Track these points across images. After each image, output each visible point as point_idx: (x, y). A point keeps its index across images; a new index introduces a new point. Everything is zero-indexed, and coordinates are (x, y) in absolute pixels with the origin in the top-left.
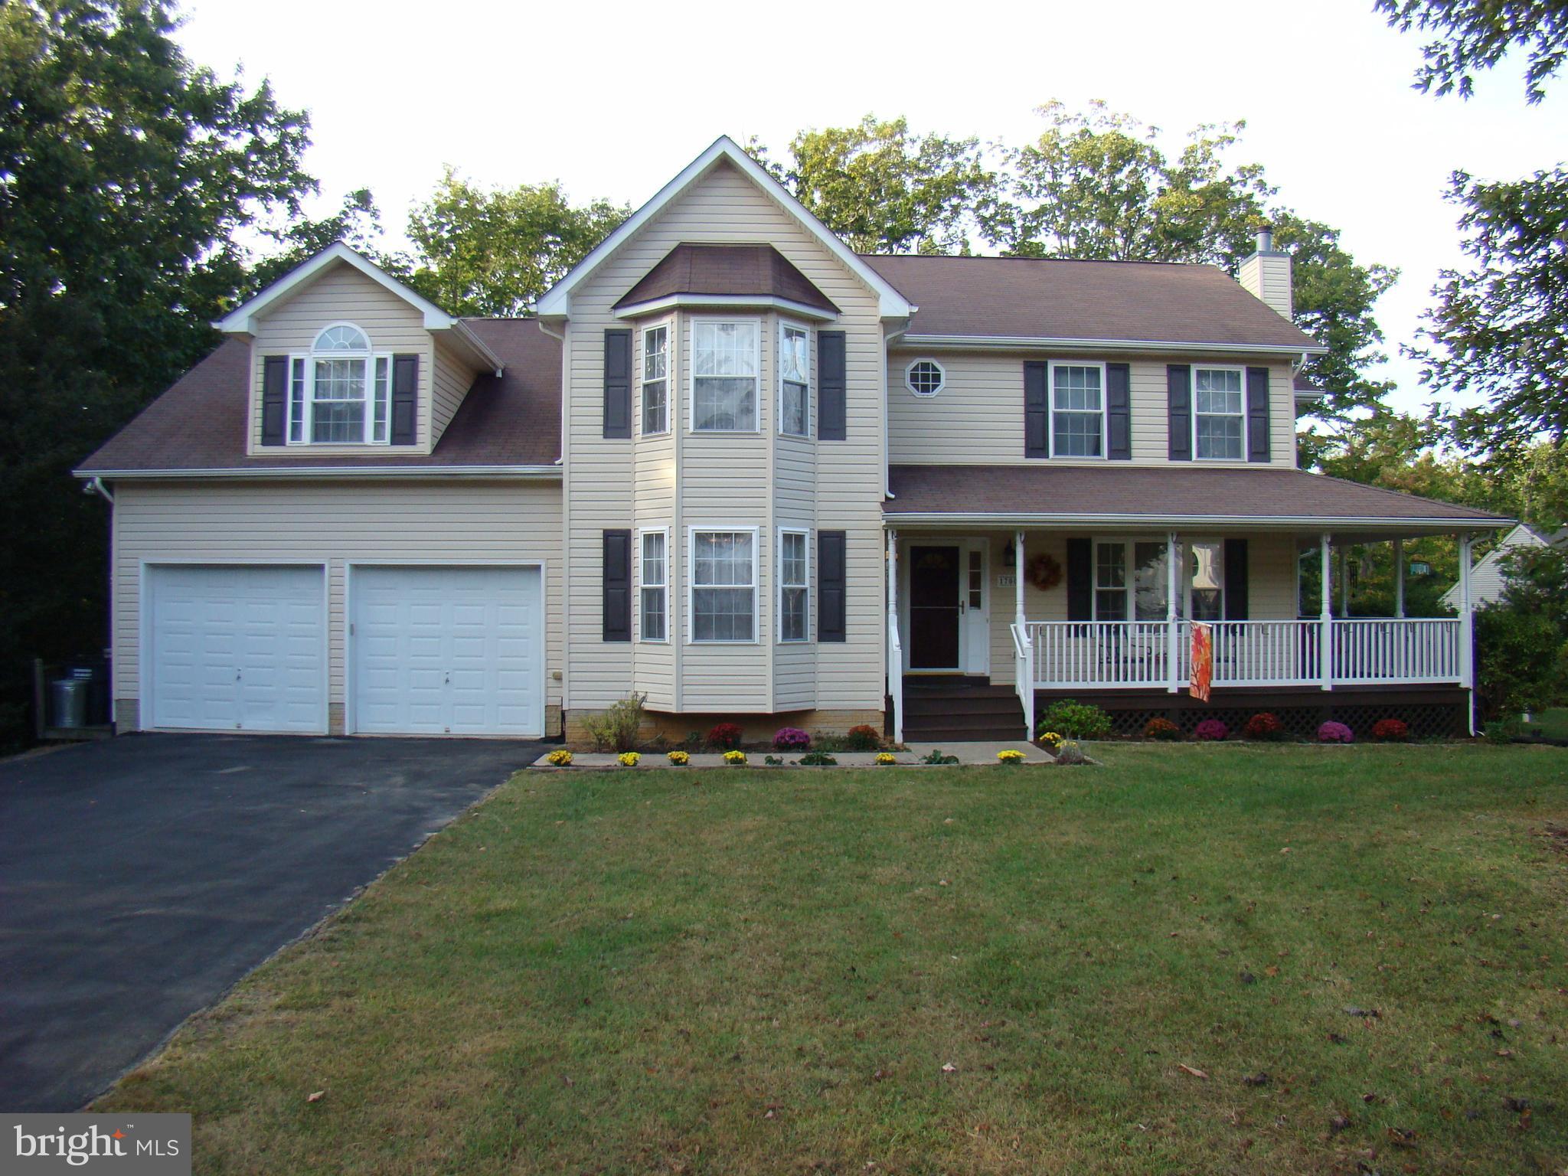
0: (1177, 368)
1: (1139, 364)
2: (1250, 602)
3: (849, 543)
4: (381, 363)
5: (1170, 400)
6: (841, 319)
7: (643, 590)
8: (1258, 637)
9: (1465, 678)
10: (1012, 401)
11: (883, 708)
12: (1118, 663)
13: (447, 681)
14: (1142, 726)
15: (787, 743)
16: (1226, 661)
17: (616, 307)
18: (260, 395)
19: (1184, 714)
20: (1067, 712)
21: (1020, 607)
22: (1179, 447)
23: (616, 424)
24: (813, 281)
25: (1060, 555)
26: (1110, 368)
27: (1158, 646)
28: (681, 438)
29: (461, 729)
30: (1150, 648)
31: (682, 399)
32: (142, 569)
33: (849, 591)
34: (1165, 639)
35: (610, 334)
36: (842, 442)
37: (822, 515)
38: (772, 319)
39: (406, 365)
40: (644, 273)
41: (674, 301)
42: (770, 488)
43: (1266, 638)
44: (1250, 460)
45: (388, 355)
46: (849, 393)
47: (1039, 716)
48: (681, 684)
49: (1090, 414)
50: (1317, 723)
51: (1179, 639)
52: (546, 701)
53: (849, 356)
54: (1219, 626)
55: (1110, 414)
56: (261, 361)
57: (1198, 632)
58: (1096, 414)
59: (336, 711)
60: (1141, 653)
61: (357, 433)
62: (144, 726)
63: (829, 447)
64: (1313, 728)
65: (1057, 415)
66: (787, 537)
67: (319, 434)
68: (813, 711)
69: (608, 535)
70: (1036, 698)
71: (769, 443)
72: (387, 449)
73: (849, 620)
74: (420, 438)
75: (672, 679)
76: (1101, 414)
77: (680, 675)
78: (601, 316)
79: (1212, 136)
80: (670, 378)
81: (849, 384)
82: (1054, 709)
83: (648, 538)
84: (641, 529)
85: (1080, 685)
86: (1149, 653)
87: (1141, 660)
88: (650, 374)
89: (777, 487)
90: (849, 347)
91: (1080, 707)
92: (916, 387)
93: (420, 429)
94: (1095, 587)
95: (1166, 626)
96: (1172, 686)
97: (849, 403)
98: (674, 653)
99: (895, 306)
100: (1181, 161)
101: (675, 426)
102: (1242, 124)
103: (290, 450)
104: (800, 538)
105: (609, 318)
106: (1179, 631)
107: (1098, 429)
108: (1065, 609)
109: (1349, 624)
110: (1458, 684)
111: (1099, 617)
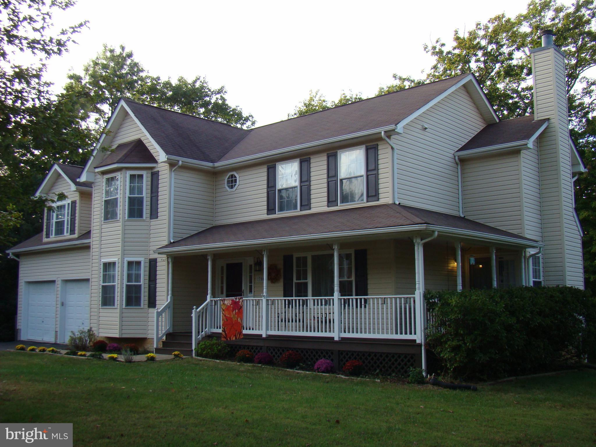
0: (332, 155)
1: (315, 156)
2: (369, 287)
3: (158, 264)
4: (69, 205)
5: (328, 173)
6: (158, 165)
9: (419, 337)
10: (260, 187)
13: (83, 323)
18: (46, 222)
22: (331, 201)
24: (151, 151)
26: (301, 161)
28: (101, 225)
32: (24, 283)
33: (157, 285)
36: (156, 220)
37: (150, 252)
39: (74, 205)
42: (121, 243)
44: (368, 203)
45: (70, 202)
46: (159, 198)
49: (292, 188)
53: (160, 181)
55: (301, 186)
59: (56, 334)
63: (153, 222)
65: (279, 191)
66: (130, 263)
67: (56, 232)
68: (146, 338)
71: (122, 224)
72: (68, 237)
73: (157, 298)
74: (76, 231)
76: (297, 187)
81: (159, 194)
89: (125, 242)
90: (160, 177)
92: (229, 187)
93: (76, 227)
94: (295, 281)
97: (159, 202)
99: (163, 157)
103: (50, 239)
104: (138, 263)
107: (296, 196)
108: (282, 293)
109: (349, 299)
110: (415, 341)
111: (297, 296)
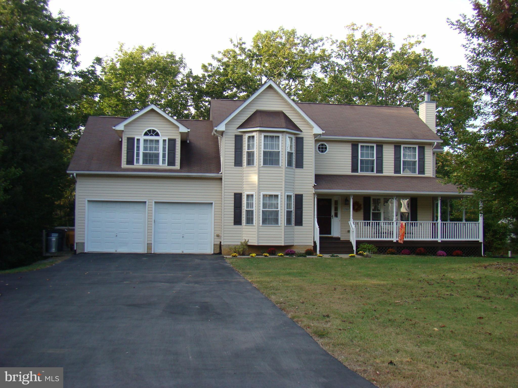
0: (397, 146)
1: (386, 145)
2: (418, 216)
3: (304, 198)
4: (164, 141)
5: (395, 156)
6: (302, 133)
7: (246, 210)
8: (419, 227)
9: (481, 240)
10: (348, 156)
11: (313, 245)
12: (379, 233)
13: (183, 237)
14: (386, 251)
15: (289, 253)
16: (410, 234)
17: (238, 128)
18: (126, 149)
19: (398, 248)
20: (365, 246)
21: (351, 217)
22: (397, 170)
23: (238, 162)
24: (295, 122)
25: (361, 202)
26: (377, 146)
27: (390, 229)
28: (259, 168)
29: (186, 252)
30: (388, 229)
31: (259, 156)
32: (87, 202)
33: (304, 211)
34: (393, 227)
35: (236, 136)
36: (302, 169)
37: (296, 190)
38: (284, 134)
39: (172, 142)
40: (246, 118)
41: (258, 129)
42: (284, 182)
43: (422, 227)
44: (419, 174)
45: (167, 139)
46: (304, 155)
47: (357, 247)
48: (258, 237)
49: (370, 160)
50: (437, 251)
51: (397, 227)
52: (214, 243)
53: (304, 144)
54: (408, 223)
55: (377, 160)
56: (126, 139)
57: (402, 224)
58: (372, 160)
59: (149, 246)
60: (386, 231)
61: (157, 162)
62: (86, 251)
63: (298, 170)
64: (435, 253)
65: (361, 160)
66: (288, 196)
67: (145, 162)
68: (293, 245)
69: (235, 194)
70: (356, 243)
71: (284, 169)
72: (166, 167)
73: (303, 220)
74: (176, 164)
75: (256, 236)
76: (374, 160)
77: (258, 235)
78: (234, 131)
79: (413, 41)
80: (255, 150)
81: (304, 152)
82: (361, 245)
83: (248, 196)
84: (245, 193)
85: (368, 239)
86: (388, 231)
87: (386, 233)
88: (249, 148)
89: (285, 182)
90: (304, 142)
91: (368, 245)
92: (320, 151)
93: (176, 161)
94: (372, 211)
95: (393, 223)
96: (395, 240)
97: (304, 158)
98: (257, 228)
99: (318, 130)
100: (401, 49)
101: (257, 164)
102: (424, 36)
103: (135, 166)
104: (291, 196)
105: (236, 131)
106: (397, 225)
107: (373, 164)
108: (363, 218)
109: (446, 223)
110: (478, 241)
111: (373, 220)
